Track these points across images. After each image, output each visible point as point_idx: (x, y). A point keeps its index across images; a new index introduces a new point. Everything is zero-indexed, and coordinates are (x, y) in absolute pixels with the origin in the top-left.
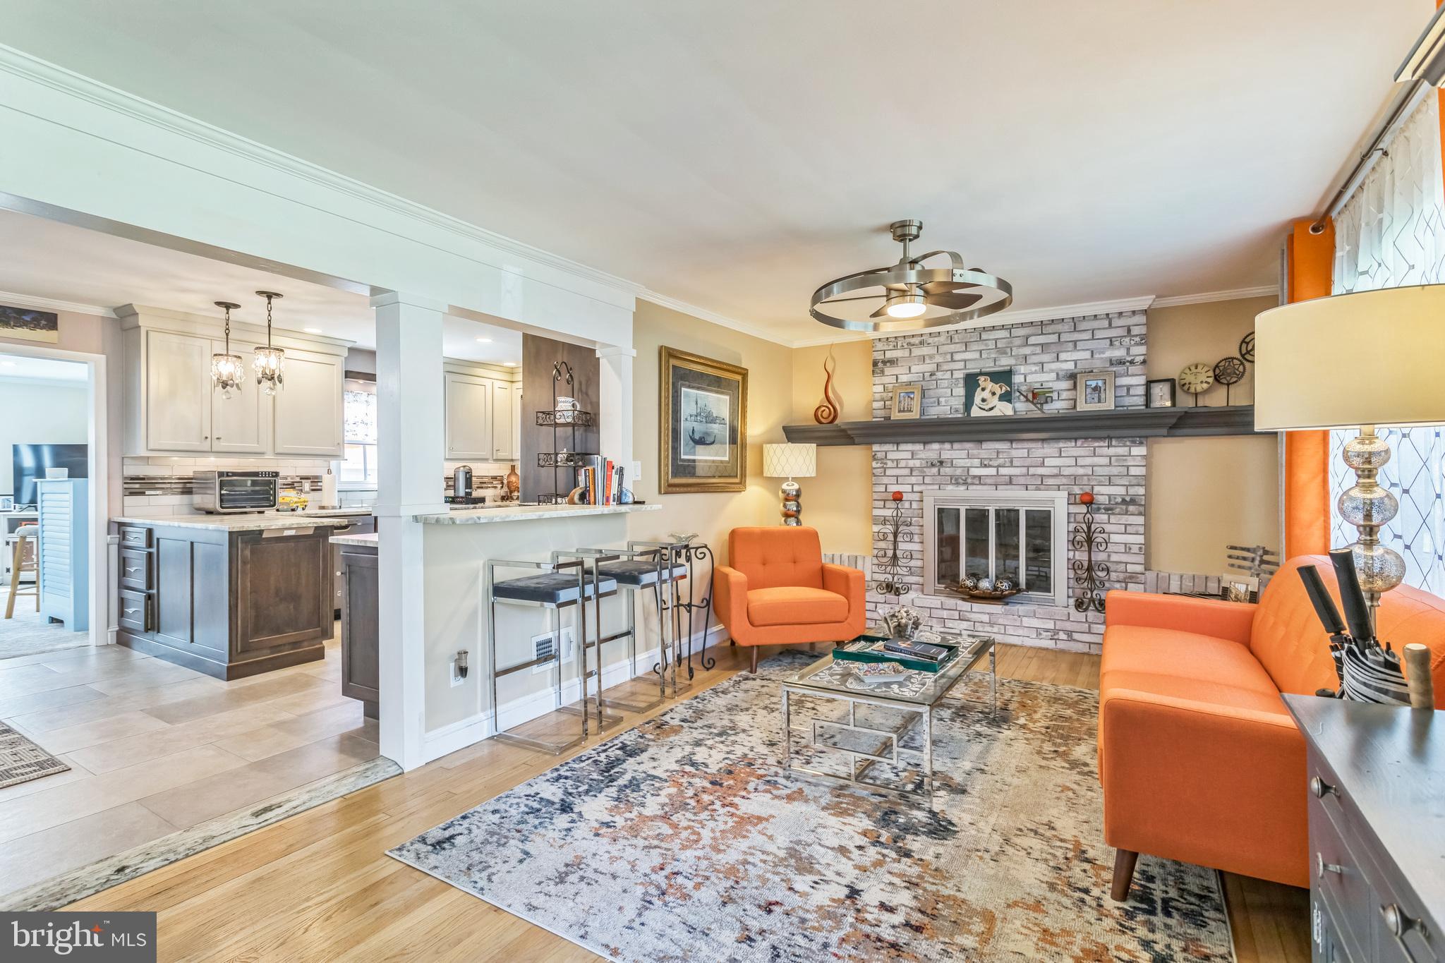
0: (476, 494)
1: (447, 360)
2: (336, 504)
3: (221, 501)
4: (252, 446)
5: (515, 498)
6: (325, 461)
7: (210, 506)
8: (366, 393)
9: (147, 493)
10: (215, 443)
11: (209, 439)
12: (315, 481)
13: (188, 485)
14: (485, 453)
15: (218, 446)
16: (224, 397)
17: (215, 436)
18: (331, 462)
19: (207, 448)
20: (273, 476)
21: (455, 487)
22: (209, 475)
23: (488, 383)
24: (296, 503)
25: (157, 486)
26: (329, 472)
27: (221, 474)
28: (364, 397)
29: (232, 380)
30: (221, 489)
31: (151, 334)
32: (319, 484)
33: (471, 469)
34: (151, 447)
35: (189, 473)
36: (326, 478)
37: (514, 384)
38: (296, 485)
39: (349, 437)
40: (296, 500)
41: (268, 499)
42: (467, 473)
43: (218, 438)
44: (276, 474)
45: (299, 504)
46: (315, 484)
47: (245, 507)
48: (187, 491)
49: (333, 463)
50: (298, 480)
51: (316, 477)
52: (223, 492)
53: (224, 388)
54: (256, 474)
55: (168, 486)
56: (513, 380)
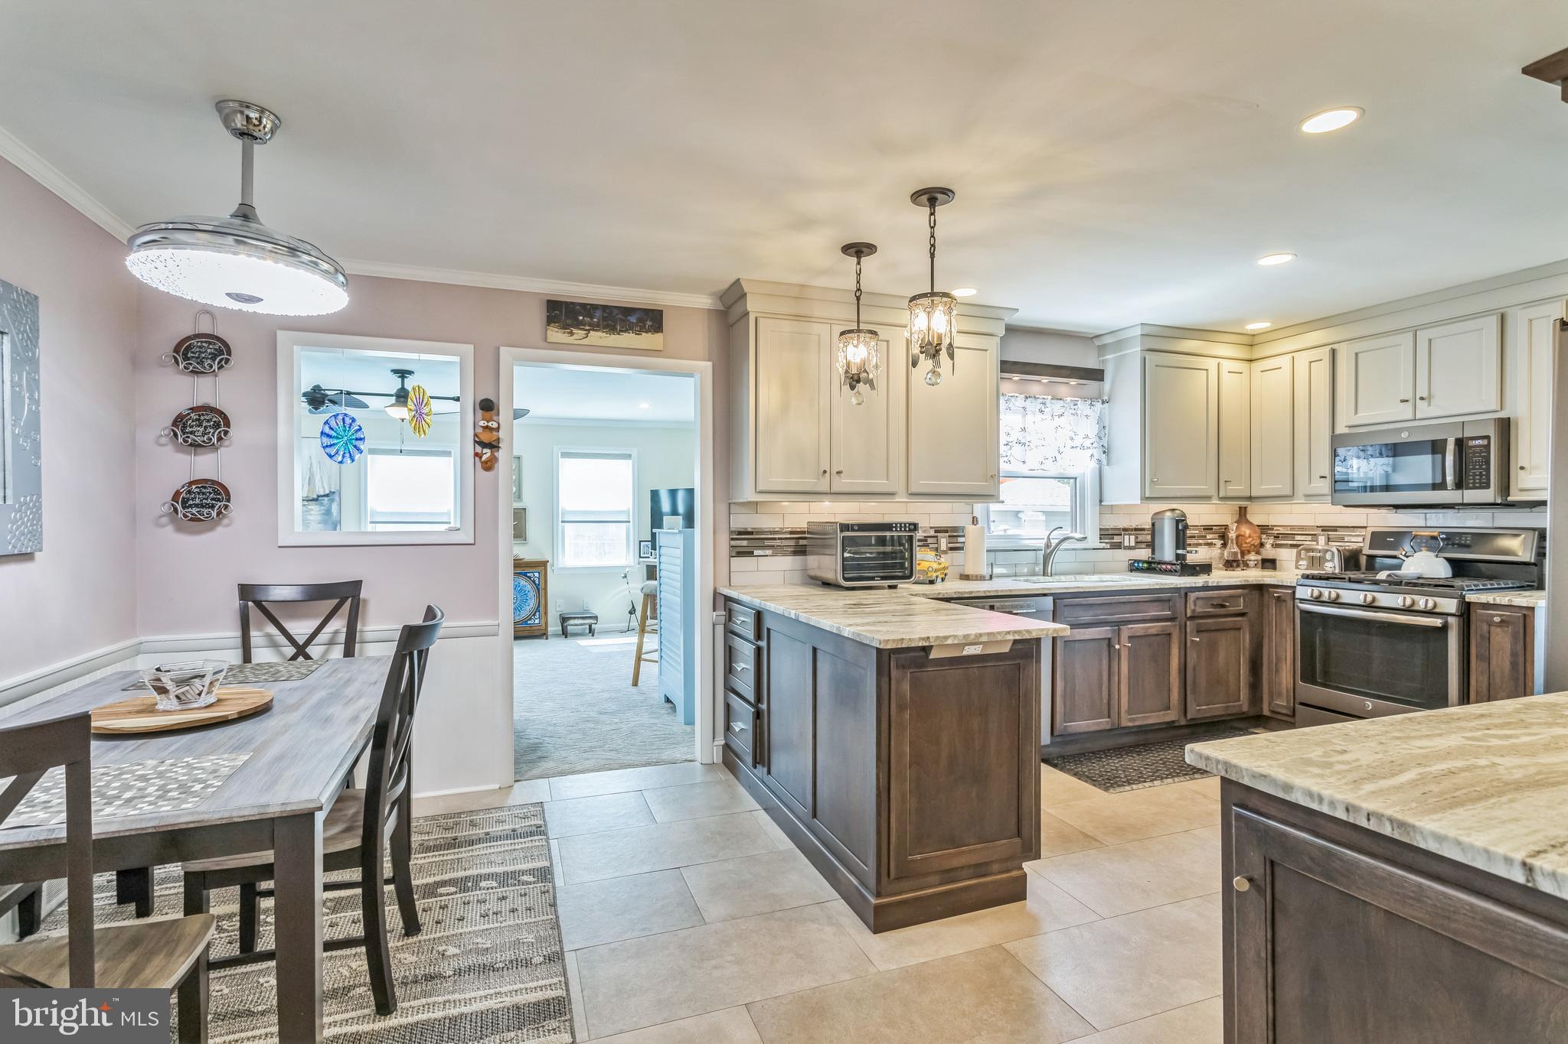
0: (1192, 558)
1: (1147, 330)
2: (985, 571)
3: (844, 569)
4: (880, 484)
5: (1252, 564)
6: (967, 503)
7: (829, 576)
8: (1023, 396)
9: (756, 552)
10: (835, 478)
11: (828, 474)
12: (954, 533)
13: (802, 542)
14: (1208, 488)
15: (842, 484)
16: (854, 401)
17: (835, 470)
18: (975, 506)
19: (825, 488)
20: (910, 530)
21: (1151, 545)
22: (828, 528)
23: (1211, 364)
24: (936, 571)
25: (767, 543)
26: (975, 521)
27: (845, 527)
28: (1020, 402)
29: (865, 371)
30: (843, 551)
31: (761, 322)
32: (961, 540)
33: (1184, 515)
34: (760, 487)
35: (802, 525)
36: (970, 529)
37: (1254, 364)
38: (930, 540)
39: (1004, 467)
40: (935, 566)
41: (902, 566)
42: (1178, 522)
43: (839, 473)
44: (914, 527)
45: (938, 573)
46: (954, 540)
47: (872, 579)
48: (800, 551)
49: (979, 508)
50: (932, 533)
51: (955, 529)
52: (846, 555)
53: (852, 388)
54: (888, 527)
55: (778, 543)
56: (1254, 357)
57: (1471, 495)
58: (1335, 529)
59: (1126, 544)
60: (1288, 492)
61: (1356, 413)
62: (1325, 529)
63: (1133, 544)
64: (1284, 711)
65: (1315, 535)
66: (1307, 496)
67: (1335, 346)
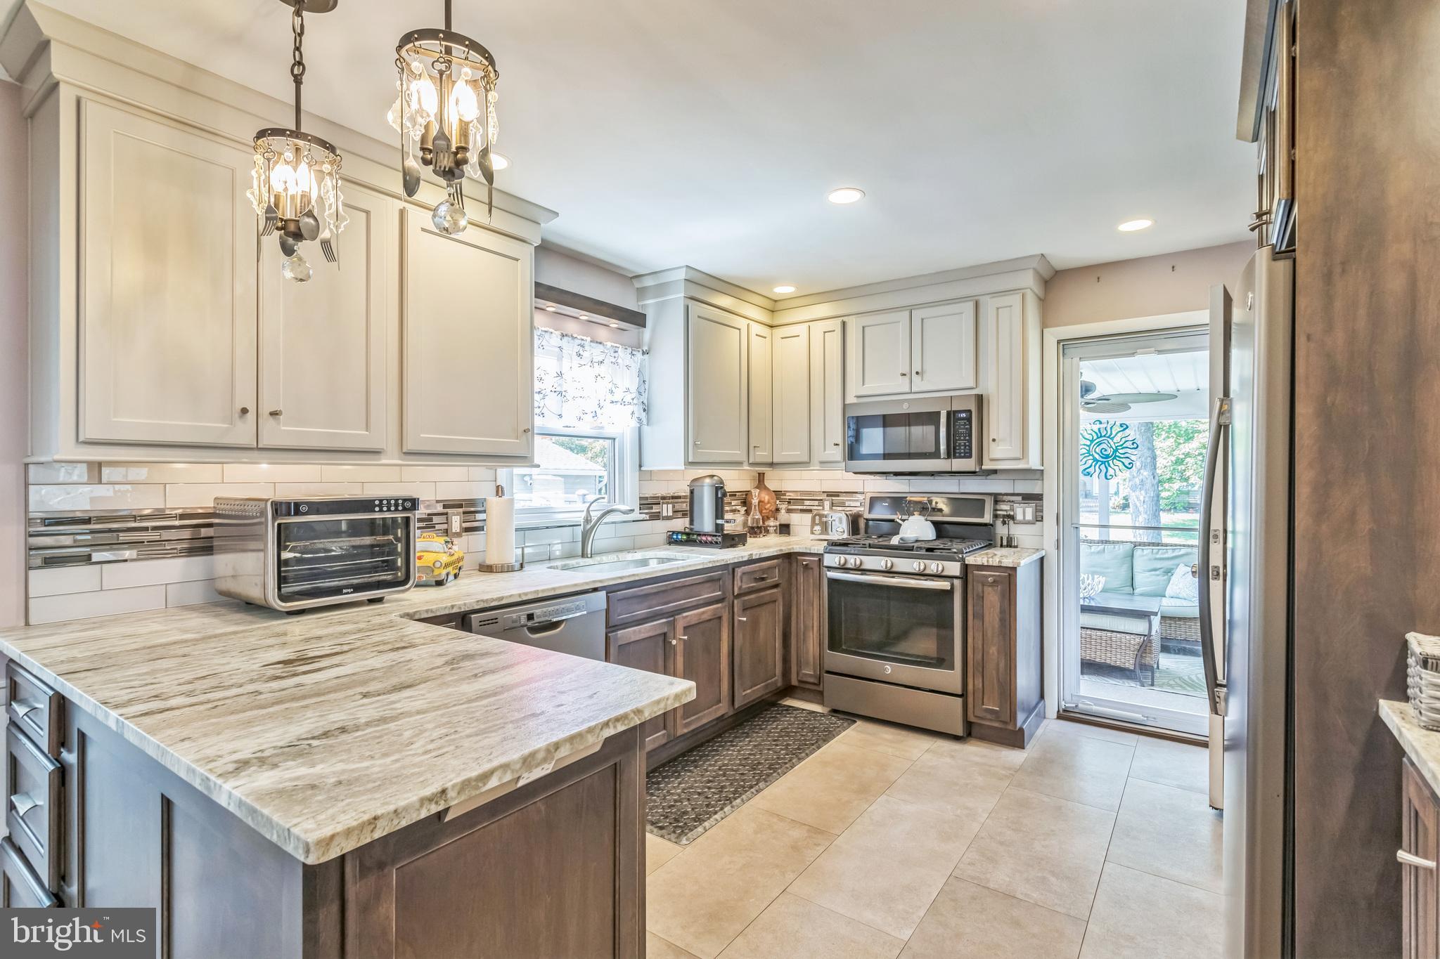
0: (729, 528)
1: (692, 275)
2: (512, 557)
3: (282, 580)
4: (354, 435)
5: (771, 529)
6: (488, 468)
7: (254, 593)
8: (558, 333)
9: (96, 557)
10: (268, 424)
11: (251, 416)
12: (469, 508)
13: (204, 532)
14: (739, 454)
15: (274, 434)
16: (289, 274)
17: (266, 408)
18: (499, 471)
19: (249, 440)
20: (405, 509)
21: (690, 514)
22: (252, 509)
23: (742, 323)
24: (447, 566)
25: (123, 537)
26: (499, 491)
27: (280, 508)
28: (555, 340)
29: (310, 214)
30: (280, 547)
31: (89, 109)
32: (480, 516)
33: (722, 482)
34: (88, 433)
35: (203, 500)
36: (493, 502)
37: (775, 331)
38: (436, 520)
39: (538, 421)
40: (445, 559)
41: (390, 566)
42: (717, 489)
43: (274, 414)
44: (413, 503)
45: (450, 569)
46: (471, 517)
47: (337, 591)
48: (202, 548)
49: (503, 474)
50: (440, 509)
51: (472, 502)
52: (286, 555)
53: (288, 251)
54: (366, 505)
55: (154, 536)
56: (775, 323)
57: (958, 464)
58: (837, 494)
59: (665, 514)
60: (806, 459)
61: (863, 384)
62: (831, 494)
63: (670, 514)
64: (812, 680)
65: (821, 500)
66: (822, 463)
67: (845, 319)
